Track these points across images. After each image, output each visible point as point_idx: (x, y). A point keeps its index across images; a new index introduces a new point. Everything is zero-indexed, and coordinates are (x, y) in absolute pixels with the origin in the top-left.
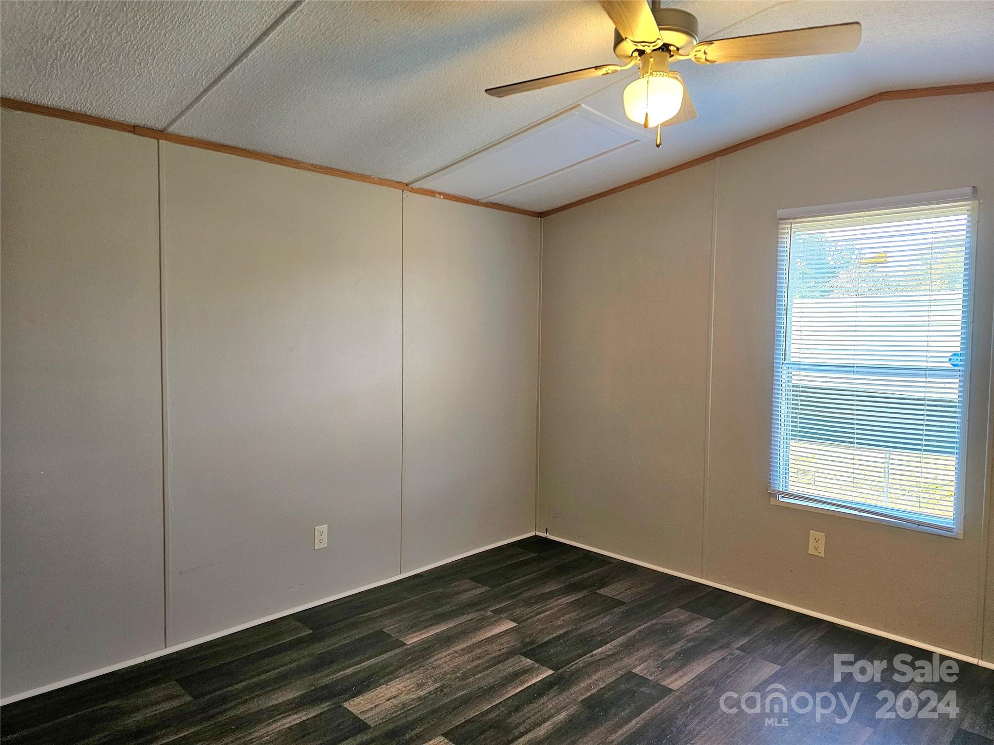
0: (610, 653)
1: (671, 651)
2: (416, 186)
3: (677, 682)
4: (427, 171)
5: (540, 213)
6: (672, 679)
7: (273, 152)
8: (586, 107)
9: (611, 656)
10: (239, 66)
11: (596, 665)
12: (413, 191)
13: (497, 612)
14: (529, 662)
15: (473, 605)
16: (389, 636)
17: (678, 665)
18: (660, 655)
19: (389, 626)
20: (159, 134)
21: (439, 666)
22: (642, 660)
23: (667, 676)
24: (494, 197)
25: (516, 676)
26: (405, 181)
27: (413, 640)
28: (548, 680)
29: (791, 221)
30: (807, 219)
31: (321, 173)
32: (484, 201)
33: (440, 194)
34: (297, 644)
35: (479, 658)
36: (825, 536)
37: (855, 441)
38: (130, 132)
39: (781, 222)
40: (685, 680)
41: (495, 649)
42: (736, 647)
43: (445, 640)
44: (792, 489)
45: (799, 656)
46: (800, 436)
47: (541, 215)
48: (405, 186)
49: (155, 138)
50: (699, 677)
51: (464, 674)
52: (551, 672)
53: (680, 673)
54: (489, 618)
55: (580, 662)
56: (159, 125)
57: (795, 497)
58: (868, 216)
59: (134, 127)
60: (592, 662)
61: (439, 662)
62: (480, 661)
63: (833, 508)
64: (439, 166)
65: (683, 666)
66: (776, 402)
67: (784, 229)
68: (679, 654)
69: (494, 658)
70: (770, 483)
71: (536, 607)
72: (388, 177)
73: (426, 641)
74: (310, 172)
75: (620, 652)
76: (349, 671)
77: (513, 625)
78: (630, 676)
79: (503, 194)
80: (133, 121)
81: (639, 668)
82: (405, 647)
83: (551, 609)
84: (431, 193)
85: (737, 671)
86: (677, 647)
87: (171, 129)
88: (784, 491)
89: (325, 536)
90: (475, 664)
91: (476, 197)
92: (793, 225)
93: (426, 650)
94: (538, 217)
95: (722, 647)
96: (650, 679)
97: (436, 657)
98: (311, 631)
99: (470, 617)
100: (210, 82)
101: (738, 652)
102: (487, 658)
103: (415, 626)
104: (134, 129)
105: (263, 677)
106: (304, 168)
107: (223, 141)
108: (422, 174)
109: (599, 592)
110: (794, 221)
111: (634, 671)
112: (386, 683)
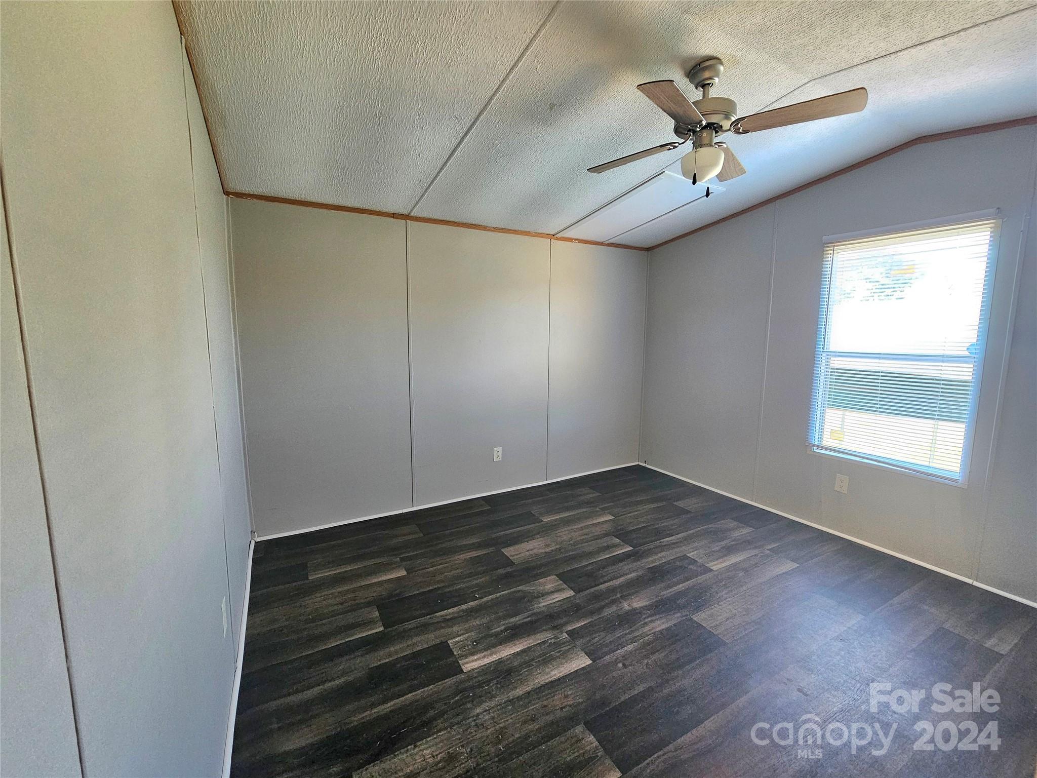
0: (675, 541)
1: (717, 546)
2: (559, 235)
3: (717, 566)
4: (565, 226)
5: (648, 248)
6: (713, 563)
7: (470, 222)
8: (670, 173)
9: (674, 544)
10: (443, 172)
11: (662, 548)
12: (557, 239)
13: (603, 509)
14: (618, 540)
15: (588, 503)
16: (534, 515)
17: (721, 554)
18: (709, 547)
19: (535, 510)
20: (406, 217)
21: (560, 536)
22: (696, 549)
23: (711, 561)
24: (613, 240)
25: (608, 548)
26: (551, 233)
27: (546, 519)
28: (628, 553)
29: (834, 244)
30: (847, 243)
31: (499, 232)
32: (606, 242)
33: (576, 239)
34: (481, 513)
35: (586, 535)
36: (849, 478)
37: (878, 410)
38: (391, 217)
39: (825, 245)
40: (724, 565)
41: (597, 531)
42: (767, 548)
43: (567, 522)
44: (825, 443)
45: (816, 560)
46: (833, 405)
47: (648, 249)
48: (552, 236)
49: (404, 219)
50: (735, 565)
51: (574, 543)
52: (631, 548)
53: (721, 560)
54: (597, 511)
55: (652, 545)
56: (406, 212)
57: (826, 449)
58: (900, 237)
59: (393, 214)
60: (659, 546)
61: (561, 534)
62: (586, 536)
63: (858, 459)
64: (572, 222)
65: (725, 556)
66: (816, 380)
67: (828, 250)
68: (723, 548)
69: (596, 535)
70: (808, 438)
71: (628, 509)
72: (540, 231)
73: (556, 520)
74: (493, 232)
75: (681, 542)
76: (508, 532)
77: (611, 517)
78: (685, 557)
79: (617, 238)
80: (393, 211)
81: (692, 553)
82: (543, 523)
83: (639, 510)
84: (570, 240)
85: (764, 563)
86: (723, 543)
87: (412, 214)
88: (819, 444)
89: (500, 454)
90: (584, 537)
91: (601, 240)
92: (835, 248)
93: (554, 526)
94: (646, 251)
95: (756, 548)
96: (699, 561)
97: (559, 531)
98: (490, 508)
99: (584, 510)
100: (429, 183)
101: (768, 552)
102: (591, 535)
103: (549, 512)
104: (394, 215)
105: (462, 529)
106: (489, 230)
107: (441, 218)
108: (562, 228)
109: (675, 503)
110: (836, 244)
111: (688, 555)
112: (527, 542)
